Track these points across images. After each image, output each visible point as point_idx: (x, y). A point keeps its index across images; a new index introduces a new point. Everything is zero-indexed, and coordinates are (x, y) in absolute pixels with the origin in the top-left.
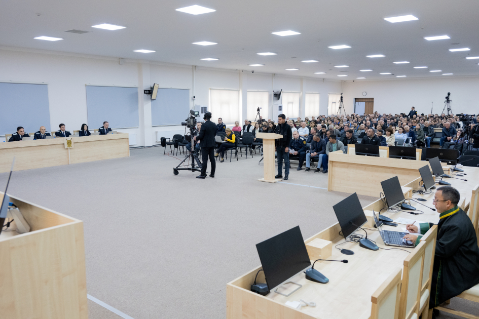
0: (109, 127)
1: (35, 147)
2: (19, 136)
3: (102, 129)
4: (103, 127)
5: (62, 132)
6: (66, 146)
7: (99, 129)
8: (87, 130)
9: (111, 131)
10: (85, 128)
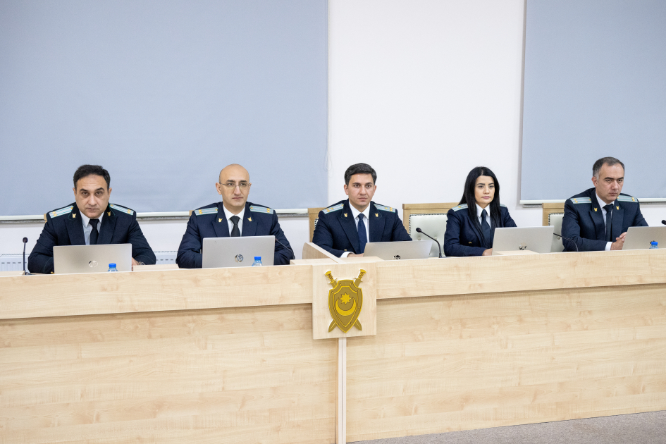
0: (630, 191)
1: (112, 323)
2: (79, 218)
3: (587, 200)
4: (590, 193)
5: (356, 213)
6: (323, 319)
7: (569, 205)
8: (495, 203)
9: (638, 220)
10: (484, 193)
